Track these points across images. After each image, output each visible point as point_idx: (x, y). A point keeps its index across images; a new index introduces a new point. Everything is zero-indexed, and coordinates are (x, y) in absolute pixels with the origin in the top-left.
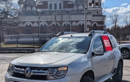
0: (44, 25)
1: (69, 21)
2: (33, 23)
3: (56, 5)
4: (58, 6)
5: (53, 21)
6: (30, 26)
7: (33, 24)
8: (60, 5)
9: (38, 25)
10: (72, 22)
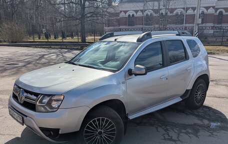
0: (149, 14)
2: (137, 11)
5: (161, 9)
6: (133, 15)
7: (136, 13)
9: (143, 14)
10: (187, 9)
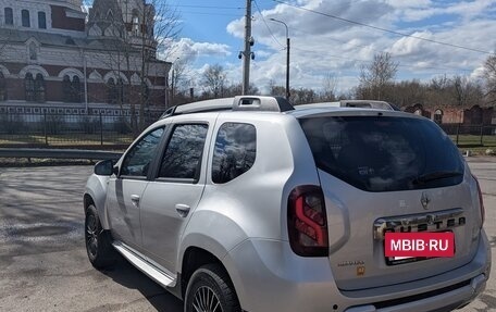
1: (81, 69)
3: (25, 14)
4: (34, 17)
8: (42, 15)
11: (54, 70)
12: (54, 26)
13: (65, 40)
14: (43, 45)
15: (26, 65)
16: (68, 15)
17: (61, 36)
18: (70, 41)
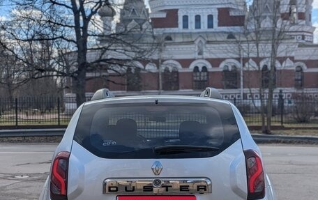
1: (238, 59)
3: (198, 18)
4: (204, 20)
8: (210, 17)
11: (216, 62)
12: (220, 25)
13: (226, 36)
14: (208, 42)
15: (194, 60)
16: (232, 13)
17: (225, 32)
18: (231, 36)
